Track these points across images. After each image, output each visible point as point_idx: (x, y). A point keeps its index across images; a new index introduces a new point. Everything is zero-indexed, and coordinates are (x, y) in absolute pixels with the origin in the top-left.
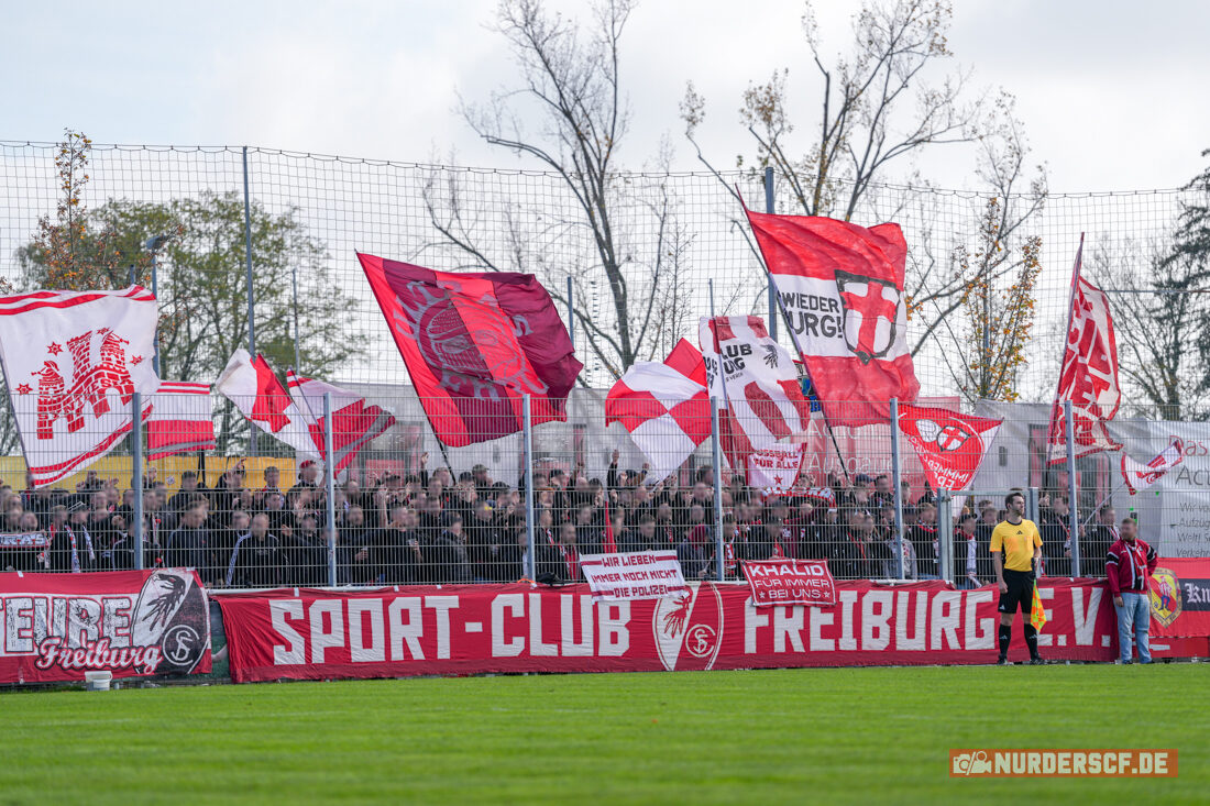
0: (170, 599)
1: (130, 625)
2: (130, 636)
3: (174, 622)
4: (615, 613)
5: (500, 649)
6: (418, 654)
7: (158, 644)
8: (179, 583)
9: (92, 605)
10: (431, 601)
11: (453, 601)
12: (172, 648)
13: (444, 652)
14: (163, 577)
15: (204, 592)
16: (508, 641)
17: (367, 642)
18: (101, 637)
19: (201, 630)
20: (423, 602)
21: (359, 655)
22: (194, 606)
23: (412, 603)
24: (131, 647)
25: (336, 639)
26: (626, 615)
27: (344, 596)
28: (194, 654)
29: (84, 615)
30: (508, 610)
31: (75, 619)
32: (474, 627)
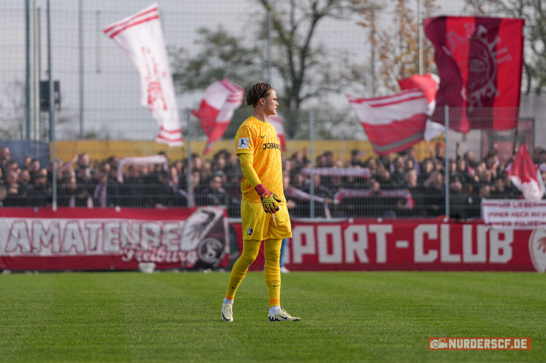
0: (204, 225)
1: (179, 238)
2: (179, 245)
3: (207, 236)
4: (502, 237)
5: (419, 256)
6: (364, 259)
7: (196, 250)
8: (212, 215)
9: (155, 226)
10: (373, 228)
11: (389, 228)
12: (204, 250)
13: (381, 257)
14: (204, 212)
15: (227, 221)
16: (426, 252)
17: (330, 251)
18: (161, 244)
19: (223, 241)
20: (368, 229)
21: (324, 258)
22: (218, 229)
23: (361, 230)
24: (179, 251)
25: (310, 249)
26: (510, 238)
27: (315, 225)
28: (218, 256)
29: (150, 232)
30: (426, 235)
31: (145, 234)
32: (402, 244)
